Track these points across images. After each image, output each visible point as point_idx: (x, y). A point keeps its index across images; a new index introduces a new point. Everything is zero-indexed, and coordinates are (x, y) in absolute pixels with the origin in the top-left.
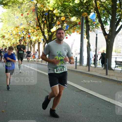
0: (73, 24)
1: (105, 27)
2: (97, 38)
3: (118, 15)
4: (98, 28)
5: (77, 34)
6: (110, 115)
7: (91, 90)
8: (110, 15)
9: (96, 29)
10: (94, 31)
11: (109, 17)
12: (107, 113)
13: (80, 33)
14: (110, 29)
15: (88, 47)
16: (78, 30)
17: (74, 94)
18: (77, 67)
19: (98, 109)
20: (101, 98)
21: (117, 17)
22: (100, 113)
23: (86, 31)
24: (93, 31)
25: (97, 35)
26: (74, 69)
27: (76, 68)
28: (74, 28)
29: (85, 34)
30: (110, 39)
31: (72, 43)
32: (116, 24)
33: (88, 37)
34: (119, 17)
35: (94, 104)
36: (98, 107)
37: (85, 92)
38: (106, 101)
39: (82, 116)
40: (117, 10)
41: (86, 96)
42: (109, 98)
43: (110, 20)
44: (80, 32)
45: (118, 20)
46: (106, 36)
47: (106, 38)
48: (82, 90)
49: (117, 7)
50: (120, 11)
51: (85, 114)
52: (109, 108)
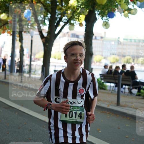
0: (3, 22)
1: (42, 28)
2: (32, 41)
3: (59, 14)
4: (34, 29)
5: (8, 35)
6: (45, 138)
7: (22, 106)
8: (49, 14)
9: (31, 30)
10: (29, 32)
11: (48, 16)
12: (41, 135)
13: (11, 35)
14: (49, 30)
15: (21, 52)
16: (9, 31)
17: (1, 111)
18: (7, 76)
19: (31, 130)
20: (34, 117)
21: (58, 15)
22: (33, 135)
23: (18, 32)
24: (27, 32)
25: (32, 37)
26: (3, 79)
27: (5, 78)
28: (4, 28)
29: (18, 36)
30: (48, 43)
31: (2, 47)
32: (55, 24)
33: (21, 40)
34: (59, 16)
35: (25, 124)
36: (31, 127)
37: (15, 108)
38: (41, 120)
39: (10, 139)
40: (58, 8)
41: (17, 113)
42: (45, 117)
43: (49, 19)
44: (12, 33)
45: (58, 19)
46: (44, 39)
47: (43, 42)
48: (11, 107)
49: (58, 4)
50: (61, 9)
51: (14, 136)
52: (44, 129)
